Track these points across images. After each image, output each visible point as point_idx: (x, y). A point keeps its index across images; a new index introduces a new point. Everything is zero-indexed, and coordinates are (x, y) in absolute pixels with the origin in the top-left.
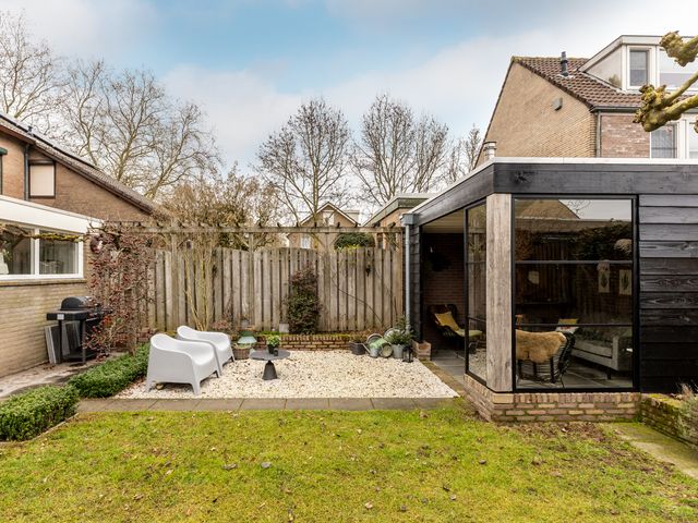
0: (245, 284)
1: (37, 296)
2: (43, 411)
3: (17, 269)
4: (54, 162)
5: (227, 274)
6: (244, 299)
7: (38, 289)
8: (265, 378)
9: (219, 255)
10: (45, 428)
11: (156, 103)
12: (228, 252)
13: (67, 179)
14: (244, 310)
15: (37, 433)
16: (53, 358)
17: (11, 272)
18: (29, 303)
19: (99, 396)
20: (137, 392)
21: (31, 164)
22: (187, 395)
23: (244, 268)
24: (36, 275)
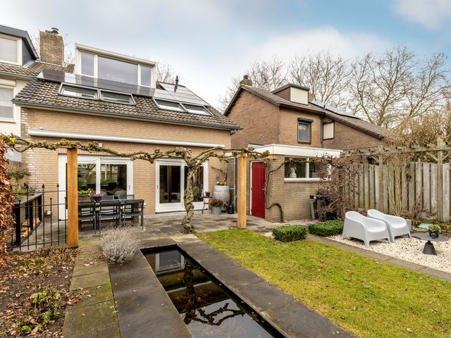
0: (434, 187)
1: (308, 188)
2: (291, 233)
3: (299, 175)
4: (333, 120)
5: (419, 179)
6: (434, 198)
7: (308, 184)
8: (425, 252)
9: (412, 167)
10: (291, 240)
11: (409, 63)
12: (420, 166)
13: (340, 128)
14: (433, 205)
15: (288, 241)
16: (313, 217)
17: (297, 177)
18: (304, 190)
19: (319, 235)
20: (338, 238)
21: (324, 124)
22: (360, 246)
23: (434, 176)
24: (307, 179)
